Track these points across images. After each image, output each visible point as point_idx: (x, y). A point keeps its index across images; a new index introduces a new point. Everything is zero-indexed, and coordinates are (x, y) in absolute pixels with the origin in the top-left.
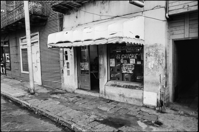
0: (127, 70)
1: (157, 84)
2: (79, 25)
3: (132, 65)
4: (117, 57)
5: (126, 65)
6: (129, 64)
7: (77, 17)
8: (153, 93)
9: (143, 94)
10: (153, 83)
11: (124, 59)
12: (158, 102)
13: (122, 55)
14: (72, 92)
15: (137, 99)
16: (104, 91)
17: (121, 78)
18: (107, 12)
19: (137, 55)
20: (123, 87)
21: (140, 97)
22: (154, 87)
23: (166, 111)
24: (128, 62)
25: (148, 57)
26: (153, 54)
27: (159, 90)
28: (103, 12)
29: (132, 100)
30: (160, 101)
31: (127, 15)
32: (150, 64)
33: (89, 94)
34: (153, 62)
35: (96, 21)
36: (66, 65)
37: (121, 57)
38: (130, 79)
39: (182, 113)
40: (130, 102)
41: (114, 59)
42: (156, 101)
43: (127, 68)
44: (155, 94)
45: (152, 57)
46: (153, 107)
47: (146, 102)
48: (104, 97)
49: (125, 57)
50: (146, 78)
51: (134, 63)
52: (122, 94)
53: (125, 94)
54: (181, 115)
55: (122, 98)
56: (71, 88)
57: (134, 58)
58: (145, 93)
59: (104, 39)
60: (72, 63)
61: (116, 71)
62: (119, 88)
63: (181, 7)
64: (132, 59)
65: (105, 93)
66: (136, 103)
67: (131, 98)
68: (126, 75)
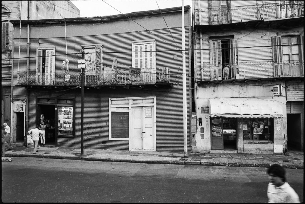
0: (257, 132)
1: (283, 140)
2: (216, 98)
3: (261, 129)
4: (250, 123)
5: (256, 129)
6: (259, 128)
7: (214, 91)
8: (280, 145)
9: (274, 146)
10: (280, 139)
11: (255, 125)
12: (283, 150)
13: (253, 122)
14: (207, 153)
15: (269, 150)
16: (242, 148)
17: (251, 138)
18: (245, 93)
19: (265, 122)
20: (258, 143)
21: (272, 149)
22: (281, 142)
23: (289, 155)
24: (259, 127)
25: (276, 124)
26: (280, 123)
27: (284, 143)
28: (241, 91)
29: (266, 152)
30: (285, 149)
31: (261, 97)
32: (278, 128)
33: (226, 153)
34: (280, 127)
35: (235, 97)
36: (199, 129)
37: (252, 123)
38: (258, 138)
39: (298, 154)
40: (264, 153)
41: (247, 125)
42: (282, 150)
43: (257, 131)
44: (282, 145)
45: (279, 124)
46: (280, 154)
47: (276, 151)
48: (243, 152)
49: (256, 123)
50: (275, 136)
51: (263, 127)
52: (258, 148)
53: (260, 148)
54: (297, 155)
55: (258, 151)
56: (205, 149)
57: (263, 124)
58: (275, 145)
59: (270, 115)
60: (207, 128)
61: (247, 133)
62: (256, 145)
63: (294, 98)
64: (261, 125)
65: (243, 149)
66: (269, 152)
67: (265, 150)
68: (255, 135)
